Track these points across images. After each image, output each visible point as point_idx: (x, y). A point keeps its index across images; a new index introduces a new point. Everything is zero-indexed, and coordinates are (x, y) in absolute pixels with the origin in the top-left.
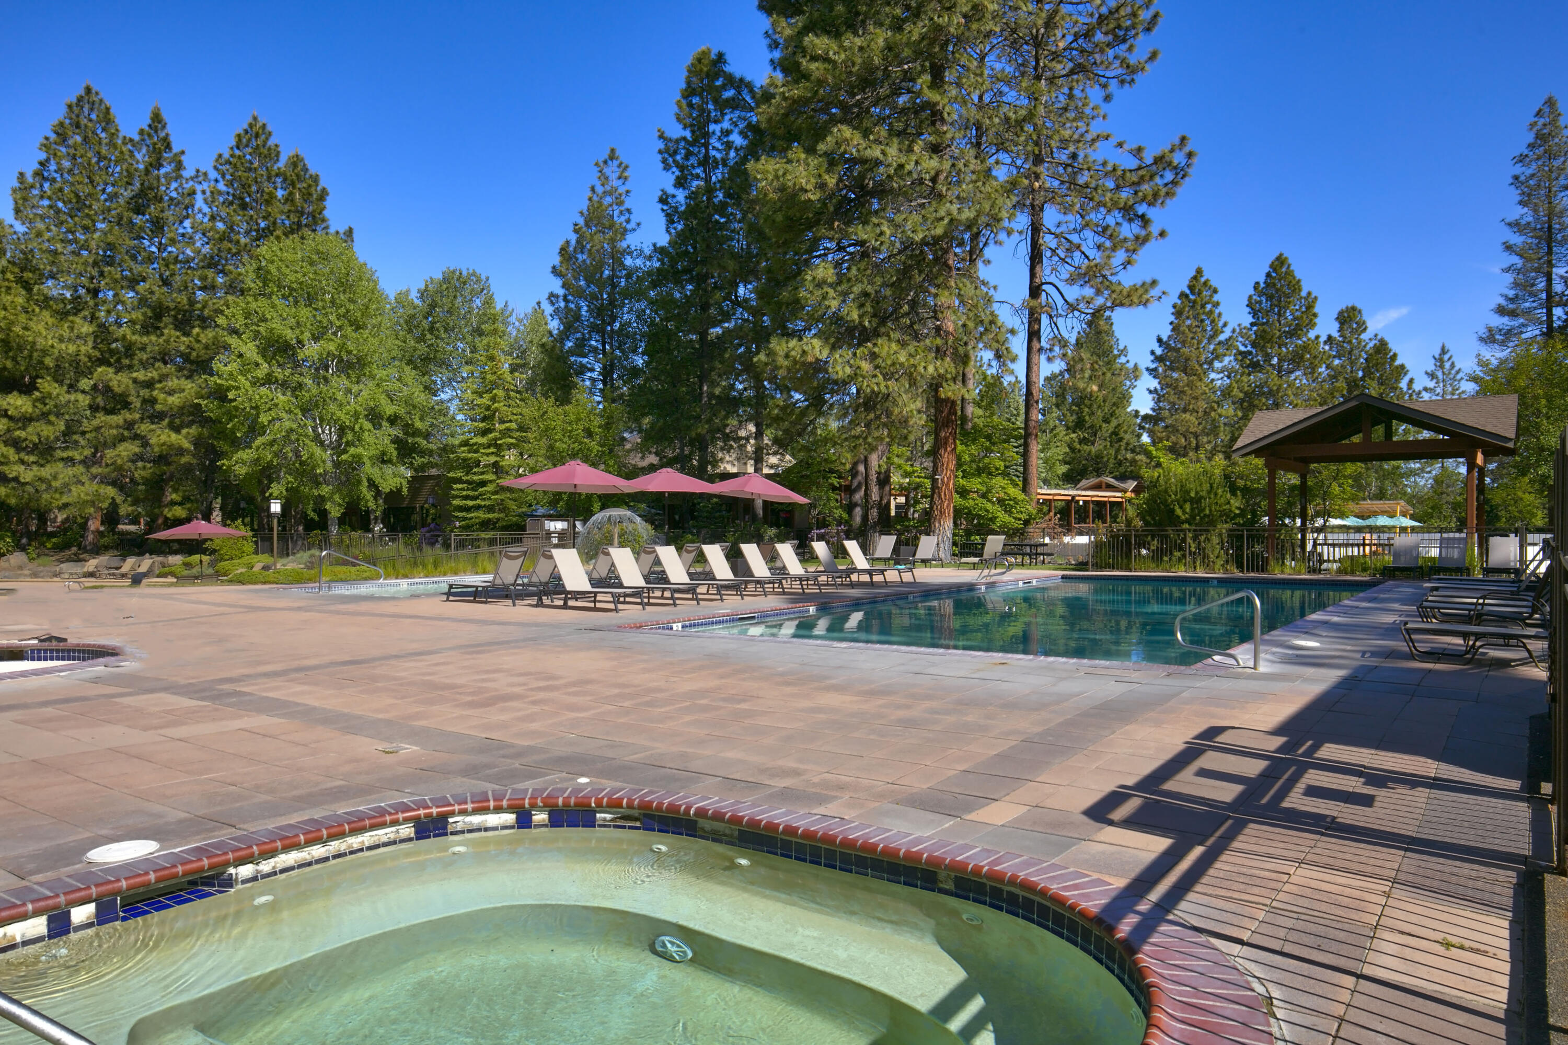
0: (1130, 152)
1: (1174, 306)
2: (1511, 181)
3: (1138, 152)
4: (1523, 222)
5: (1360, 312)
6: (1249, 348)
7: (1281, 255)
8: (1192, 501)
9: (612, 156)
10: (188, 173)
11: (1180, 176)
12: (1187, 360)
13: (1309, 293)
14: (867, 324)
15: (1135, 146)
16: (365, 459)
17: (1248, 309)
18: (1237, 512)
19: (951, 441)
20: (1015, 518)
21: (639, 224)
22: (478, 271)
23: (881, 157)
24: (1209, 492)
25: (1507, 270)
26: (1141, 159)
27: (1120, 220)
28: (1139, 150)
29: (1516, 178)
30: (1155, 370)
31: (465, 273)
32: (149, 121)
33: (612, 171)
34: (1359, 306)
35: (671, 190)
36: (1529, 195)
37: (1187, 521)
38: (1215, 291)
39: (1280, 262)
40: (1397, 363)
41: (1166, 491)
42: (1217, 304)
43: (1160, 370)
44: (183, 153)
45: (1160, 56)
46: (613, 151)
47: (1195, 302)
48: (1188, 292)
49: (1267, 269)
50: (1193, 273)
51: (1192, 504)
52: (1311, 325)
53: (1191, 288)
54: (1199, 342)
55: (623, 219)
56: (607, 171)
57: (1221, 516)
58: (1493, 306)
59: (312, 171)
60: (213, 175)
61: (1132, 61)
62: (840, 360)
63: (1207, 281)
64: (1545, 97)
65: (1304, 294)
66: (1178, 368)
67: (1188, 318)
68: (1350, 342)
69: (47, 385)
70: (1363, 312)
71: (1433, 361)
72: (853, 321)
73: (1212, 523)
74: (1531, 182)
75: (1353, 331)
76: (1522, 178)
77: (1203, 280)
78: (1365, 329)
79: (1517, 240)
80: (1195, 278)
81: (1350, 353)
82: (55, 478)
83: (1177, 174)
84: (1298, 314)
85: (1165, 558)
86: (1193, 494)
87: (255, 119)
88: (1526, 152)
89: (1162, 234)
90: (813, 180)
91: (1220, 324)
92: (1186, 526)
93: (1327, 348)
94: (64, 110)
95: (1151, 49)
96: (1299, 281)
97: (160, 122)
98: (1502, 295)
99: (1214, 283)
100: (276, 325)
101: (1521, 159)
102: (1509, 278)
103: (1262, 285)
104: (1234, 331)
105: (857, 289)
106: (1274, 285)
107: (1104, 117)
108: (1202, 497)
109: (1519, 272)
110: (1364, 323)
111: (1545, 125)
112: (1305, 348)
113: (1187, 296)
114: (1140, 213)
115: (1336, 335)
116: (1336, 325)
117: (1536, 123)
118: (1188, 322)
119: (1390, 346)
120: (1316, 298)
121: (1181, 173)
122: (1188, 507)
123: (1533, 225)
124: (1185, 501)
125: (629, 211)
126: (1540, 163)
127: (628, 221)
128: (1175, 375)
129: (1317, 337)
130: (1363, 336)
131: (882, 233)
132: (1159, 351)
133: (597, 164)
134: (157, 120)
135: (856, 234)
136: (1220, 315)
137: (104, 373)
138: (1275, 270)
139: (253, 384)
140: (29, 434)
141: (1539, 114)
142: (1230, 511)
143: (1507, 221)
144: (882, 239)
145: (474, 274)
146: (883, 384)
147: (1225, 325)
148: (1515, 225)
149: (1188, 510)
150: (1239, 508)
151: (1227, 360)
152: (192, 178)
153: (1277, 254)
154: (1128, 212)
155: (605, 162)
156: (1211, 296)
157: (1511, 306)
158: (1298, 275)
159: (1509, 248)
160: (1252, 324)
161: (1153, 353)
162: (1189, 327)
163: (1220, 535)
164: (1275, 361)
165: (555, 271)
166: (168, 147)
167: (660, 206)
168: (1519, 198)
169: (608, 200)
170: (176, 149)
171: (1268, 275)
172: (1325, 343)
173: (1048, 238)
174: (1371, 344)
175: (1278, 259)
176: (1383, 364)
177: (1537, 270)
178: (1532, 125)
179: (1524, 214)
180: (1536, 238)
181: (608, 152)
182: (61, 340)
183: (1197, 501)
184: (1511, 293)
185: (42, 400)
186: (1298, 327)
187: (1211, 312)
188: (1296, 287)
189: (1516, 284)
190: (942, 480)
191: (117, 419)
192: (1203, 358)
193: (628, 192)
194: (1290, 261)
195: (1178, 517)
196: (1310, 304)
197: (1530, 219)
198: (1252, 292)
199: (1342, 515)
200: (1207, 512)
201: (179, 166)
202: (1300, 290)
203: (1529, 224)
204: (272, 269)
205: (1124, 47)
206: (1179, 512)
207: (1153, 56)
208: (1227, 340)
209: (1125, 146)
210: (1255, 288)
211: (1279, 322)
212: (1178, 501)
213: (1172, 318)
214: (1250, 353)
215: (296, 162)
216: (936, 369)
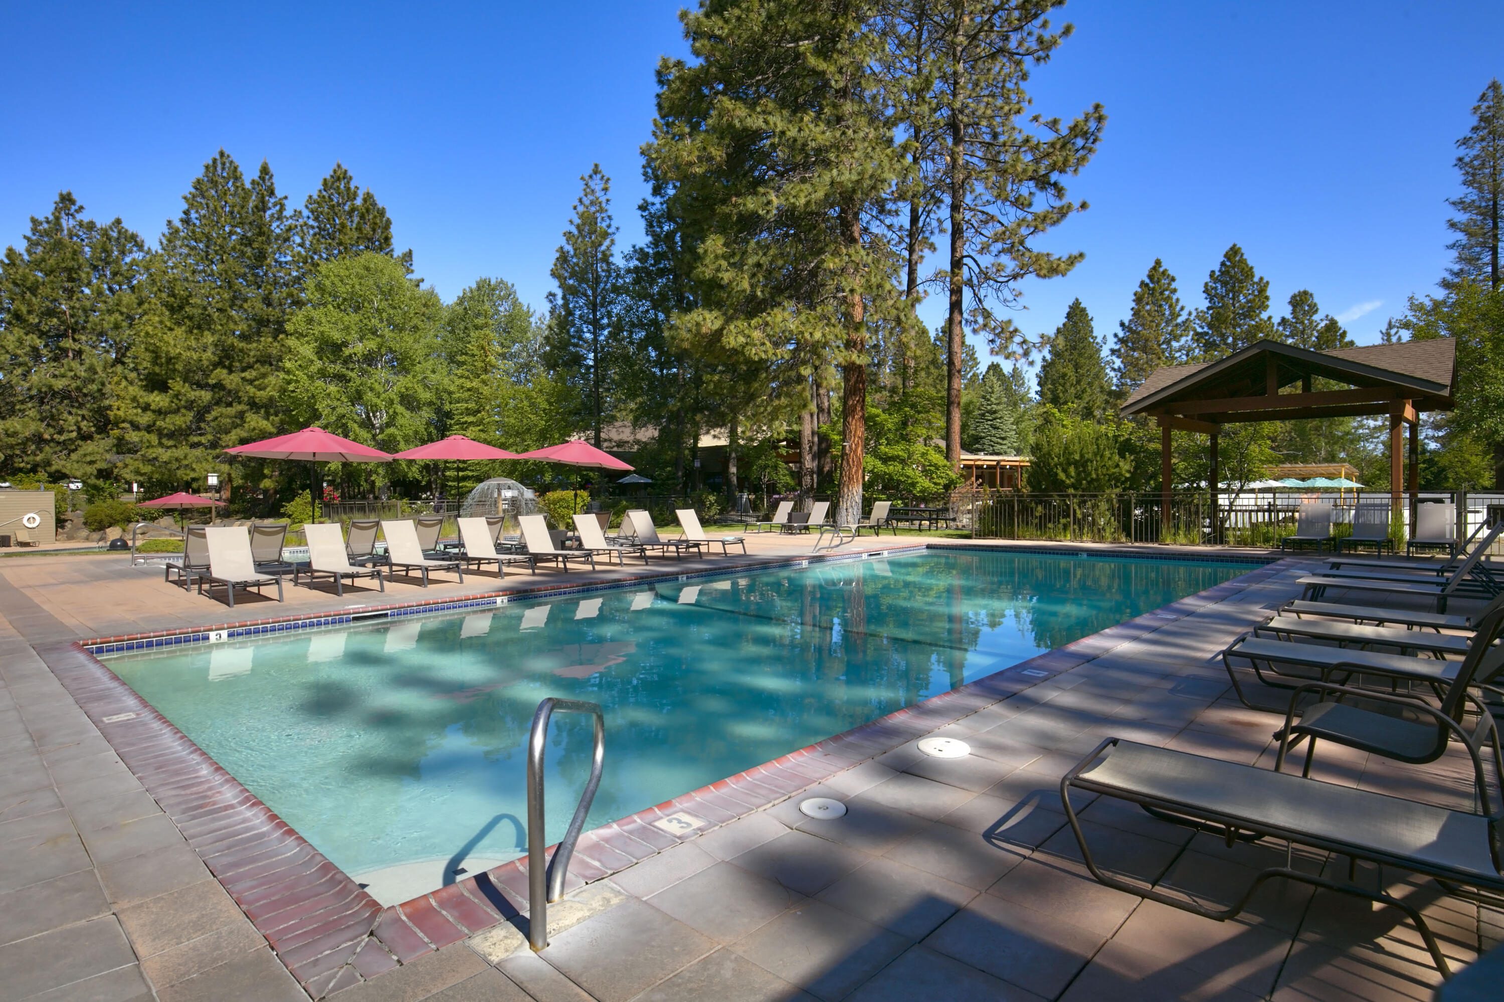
0: (1046, 124)
1: (1135, 294)
2: (1455, 162)
3: (1053, 124)
4: (1468, 200)
5: (1311, 295)
6: (1206, 329)
7: (1235, 245)
8: (1076, 463)
9: (596, 171)
10: (288, 212)
11: (1091, 140)
12: (1147, 340)
13: (1261, 279)
14: (759, 294)
15: (1050, 119)
16: (399, 438)
17: (1205, 295)
18: (1128, 475)
19: (859, 409)
20: (935, 484)
21: (618, 229)
22: (505, 280)
23: (764, 126)
24: (1095, 454)
25: (1452, 246)
26: (1056, 131)
27: (1033, 190)
28: (1055, 122)
29: (1460, 159)
30: (1119, 350)
31: (493, 282)
32: (258, 174)
33: (597, 184)
34: (1310, 290)
35: (651, 199)
36: (1473, 175)
37: (1073, 486)
38: (1173, 279)
39: (1234, 253)
40: (1347, 339)
41: (1049, 454)
42: (1174, 291)
43: (1123, 351)
44: (286, 198)
45: (1074, 31)
46: (596, 166)
47: (1153, 289)
48: (1147, 281)
49: (1222, 259)
50: (1152, 264)
51: (1076, 468)
52: (1264, 307)
53: (1150, 277)
54: (1158, 325)
55: (604, 225)
56: (592, 184)
57: (1109, 480)
58: (1438, 280)
59: (380, 205)
60: (306, 213)
61: (1047, 36)
62: (734, 331)
63: (1165, 271)
64: (1489, 82)
65: (1256, 279)
66: (1138, 349)
67: (1147, 304)
68: (1302, 323)
69: (177, 385)
70: (1315, 296)
71: (1380, 335)
72: (744, 291)
73: (1100, 488)
74: (1476, 163)
75: (1305, 313)
76: (1467, 160)
77: (1161, 270)
78: (1317, 311)
79: (1461, 217)
80: (1154, 268)
81: (1303, 332)
82: (185, 457)
83: (1087, 139)
84: (1250, 297)
85: (1050, 525)
86: (1077, 457)
87: (339, 166)
88: (1470, 135)
89: (1084, 206)
90: (697, 153)
91: (1178, 308)
92: (1071, 491)
93: (1281, 328)
94: (203, 170)
95: (1064, 24)
96: (1252, 268)
97: (267, 174)
98: (1447, 270)
99: (1171, 272)
100: (326, 328)
101: (1465, 142)
102: (1454, 253)
103: (1217, 273)
104: (1190, 314)
105: (751, 261)
106: (1228, 272)
107: (1030, 102)
108: (1088, 460)
109: (1464, 247)
110: (1315, 305)
111: (1489, 107)
112: (1258, 328)
113: (1147, 285)
114: (1052, 181)
115: (1289, 316)
116: (1290, 308)
117: (1479, 107)
118: (1148, 307)
119: (1340, 324)
120: (1268, 283)
121: (1090, 137)
122: (1072, 470)
123: (1477, 203)
124: (1069, 464)
125: (610, 217)
126: (1484, 144)
127: (609, 226)
128: (1136, 354)
129: (1270, 318)
130: (1316, 317)
131: (769, 203)
132: (1121, 334)
133: (582, 178)
134: (265, 170)
135: (745, 205)
136: (1178, 300)
137: (221, 374)
138: (1229, 259)
139: (311, 377)
140: (168, 423)
141: (1483, 98)
142: (1121, 474)
143: (1451, 200)
144: (769, 208)
145: (502, 282)
146: (771, 352)
147: (1182, 309)
148: (1461, 205)
149: (1073, 474)
150: (1129, 471)
151: (1183, 340)
152: (291, 217)
153: (1231, 245)
154: (1043, 183)
155: (591, 177)
156: (1169, 284)
157: (1456, 280)
158: (1250, 263)
159: (1453, 225)
160: (1209, 308)
161: (1116, 335)
162: (1149, 312)
163: (1109, 501)
164: (1230, 340)
165: (554, 274)
166: (272, 193)
167: (639, 212)
168: (1463, 178)
169: (593, 209)
170: (279, 193)
171: (1223, 264)
172: (1279, 324)
173: (968, 215)
174: (1323, 324)
175: (1232, 249)
176: (1334, 341)
177: (1483, 245)
178: (1476, 109)
179: (1472, 194)
180: (1481, 214)
181: (593, 167)
182: (189, 348)
183: (1082, 464)
184: (1456, 267)
185: (177, 396)
186: (1251, 309)
187: (1169, 298)
188: (1248, 273)
189: (1460, 259)
190: (850, 447)
191: (231, 411)
192: (1162, 339)
193: (608, 201)
194: (1243, 251)
195: (1063, 482)
196: (1262, 288)
197: (1475, 197)
198: (1208, 279)
199: (1261, 477)
200: (1094, 476)
201: (282, 208)
202: (1253, 276)
203: (1473, 201)
204: (328, 283)
205: (1038, 22)
206: (1062, 476)
207: (1067, 31)
208: (1184, 322)
209: (1041, 120)
210: (1211, 276)
211: (1234, 305)
212: (1061, 464)
213: (1133, 305)
214: (1206, 334)
215: (368, 197)
216: (824, 335)
